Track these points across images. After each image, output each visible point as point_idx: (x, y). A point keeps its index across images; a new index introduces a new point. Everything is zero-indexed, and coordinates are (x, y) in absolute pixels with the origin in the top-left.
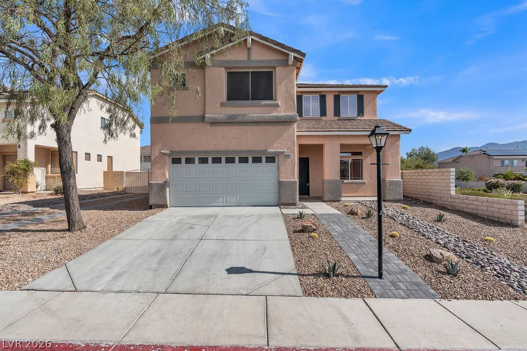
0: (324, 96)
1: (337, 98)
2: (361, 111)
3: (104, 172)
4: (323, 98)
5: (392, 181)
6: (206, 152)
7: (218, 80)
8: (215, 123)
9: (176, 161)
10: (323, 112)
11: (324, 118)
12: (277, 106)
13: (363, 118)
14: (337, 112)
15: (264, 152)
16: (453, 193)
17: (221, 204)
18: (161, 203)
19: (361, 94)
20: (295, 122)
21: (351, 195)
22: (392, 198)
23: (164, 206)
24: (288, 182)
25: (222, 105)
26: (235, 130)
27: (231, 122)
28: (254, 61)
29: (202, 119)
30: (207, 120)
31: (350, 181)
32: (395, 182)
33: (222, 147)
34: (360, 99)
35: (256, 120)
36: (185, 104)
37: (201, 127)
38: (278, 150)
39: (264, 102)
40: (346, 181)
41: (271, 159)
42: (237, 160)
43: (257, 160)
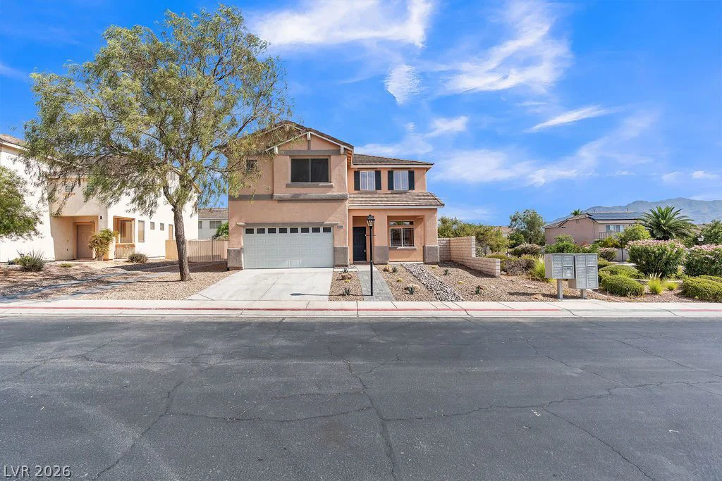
0: (380, 172)
1: (390, 173)
2: (412, 186)
3: (166, 241)
4: (378, 173)
5: (431, 247)
6: (274, 224)
7: (284, 167)
8: (281, 200)
9: (249, 231)
10: (378, 187)
11: (379, 191)
12: (332, 187)
13: (414, 192)
14: (391, 187)
15: (322, 224)
16: (474, 256)
17: (287, 266)
18: (237, 266)
19: (412, 170)
20: (346, 199)
22: (430, 261)
23: (240, 268)
24: (341, 247)
25: (287, 186)
26: (298, 206)
27: (295, 199)
28: (313, 151)
29: (271, 197)
30: (275, 198)
31: (403, 247)
32: (433, 247)
33: (287, 220)
34: (411, 174)
35: (314, 197)
36: (258, 185)
37: (270, 204)
38: (332, 223)
39: (321, 184)
40: (399, 248)
41: (327, 230)
42: (300, 230)
43: (316, 230)
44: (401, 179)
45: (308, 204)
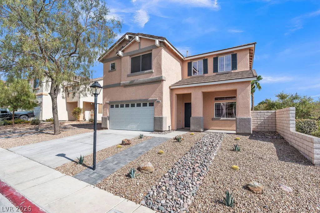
0: (207, 60)
1: (216, 60)
2: (234, 66)
4: (205, 61)
5: (242, 119)
7: (127, 63)
8: (125, 86)
9: (112, 106)
10: (206, 71)
11: (206, 75)
12: (152, 72)
13: (236, 71)
14: (215, 70)
15: (147, 100)
17: (129, 129)
18: (105, 127)
19: (235, 53)
21: (226, 128)
23: (107, 129)
24: (158, 117)
25: (128, 76)
26: (134, 89)
27: (132, 84)
28: (141, 49)
29: (120, 84)
31: (225, 118)
32: (245, 119)
33: (129, 99)
35: (141, 82)
36: (115, 78)
37: (120, 89)
38: (153, 99)
39: (146, 72)
40: (222, 119)
41: (152, 104)
42: (136, 105)
43: (145, 105)
44: (225, 63)
45: (140, 87)
